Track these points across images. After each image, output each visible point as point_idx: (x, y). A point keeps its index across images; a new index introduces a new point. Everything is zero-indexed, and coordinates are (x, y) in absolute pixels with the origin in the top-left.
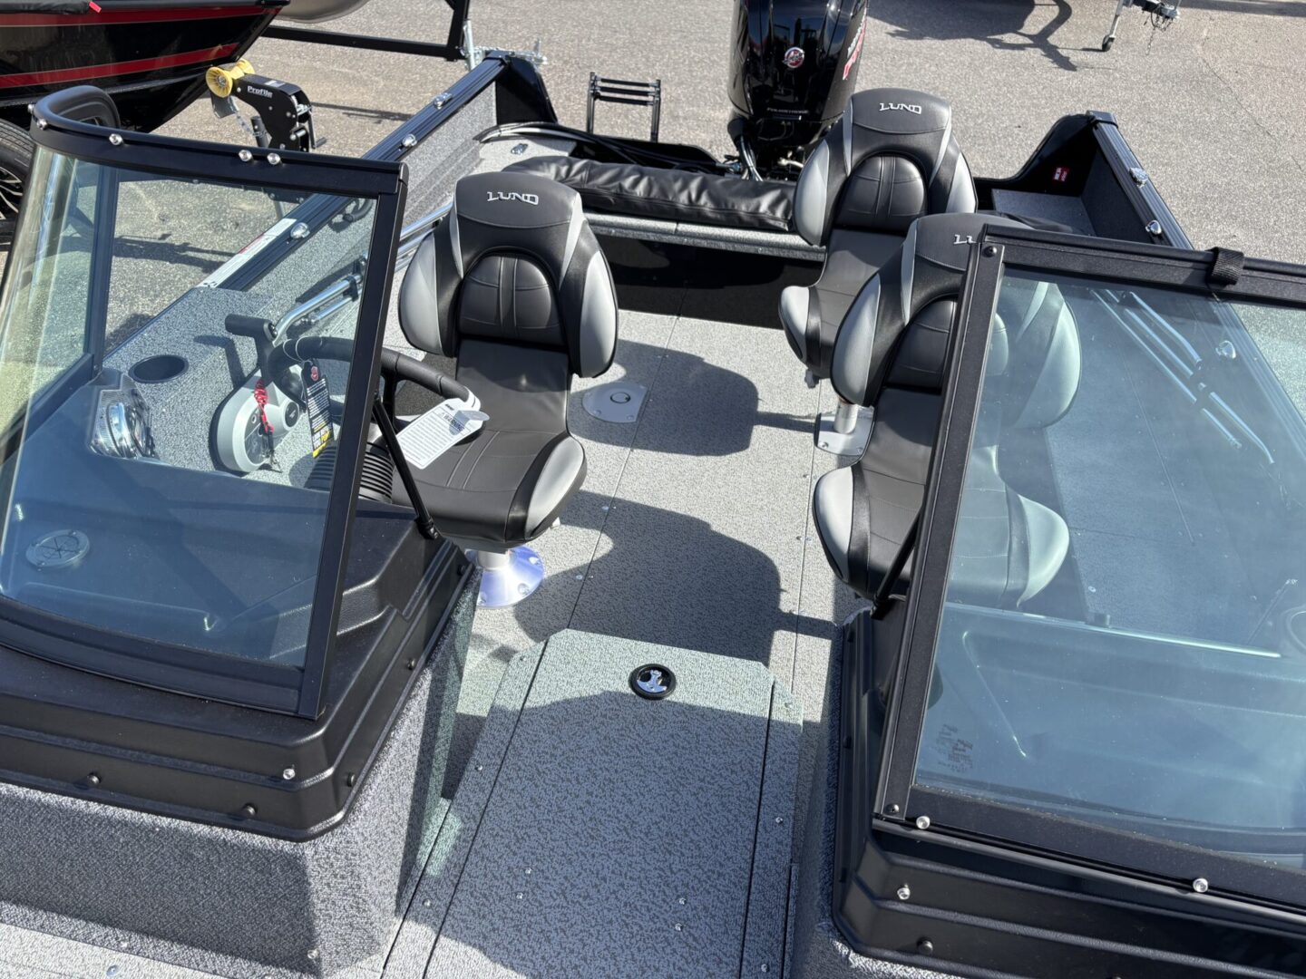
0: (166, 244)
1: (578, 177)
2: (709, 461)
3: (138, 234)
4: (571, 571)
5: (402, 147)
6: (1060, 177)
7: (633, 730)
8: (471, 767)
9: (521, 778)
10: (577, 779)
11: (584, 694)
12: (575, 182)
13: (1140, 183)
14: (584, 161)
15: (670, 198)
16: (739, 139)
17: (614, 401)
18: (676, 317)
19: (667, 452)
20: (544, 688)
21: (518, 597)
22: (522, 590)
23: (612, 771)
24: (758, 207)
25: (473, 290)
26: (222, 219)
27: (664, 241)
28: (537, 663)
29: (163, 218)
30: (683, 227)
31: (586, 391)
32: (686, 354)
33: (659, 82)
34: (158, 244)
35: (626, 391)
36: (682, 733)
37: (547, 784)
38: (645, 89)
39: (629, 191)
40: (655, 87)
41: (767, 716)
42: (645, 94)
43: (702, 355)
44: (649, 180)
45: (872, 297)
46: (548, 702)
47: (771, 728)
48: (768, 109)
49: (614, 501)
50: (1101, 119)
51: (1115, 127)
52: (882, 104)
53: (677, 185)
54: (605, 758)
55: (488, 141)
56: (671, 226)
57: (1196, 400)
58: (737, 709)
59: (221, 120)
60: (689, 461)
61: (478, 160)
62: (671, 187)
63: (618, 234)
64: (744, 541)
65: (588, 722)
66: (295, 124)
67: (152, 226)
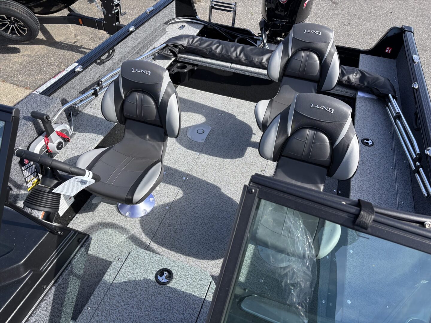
0: (75, 45)
1: (196, 44)
2: (227, 161)
3: (66, 41)
4: (164, 204)
5: (129, 31)
6: (388, 51)
7: (150, 298)
8: (86, 308)
9: (102, 316)
10: (123, 319)
11: (137, 279)
12: (195, 46)
13: (415, 63)
14: (200, 37)
15: (229, 54)
16: (262, 29)
17: (198, 133)
18: (230, 97)
19: (212, 156)
20: (123, 274)
21: (142, 214)
22: (144, 212)
23: (137, 317)
24: (262, 60)
25: (127, 104)
26: (95, 37)
27: (226, 70)
28: (123, 262)
29: (76, 35)
30: (234, 66)
31: (190, 127)
32: (230, 114)
33: (236, 3)
34: (72, 45)
35: (203, 128)
36: (169, 302)
37: (111, 320)
38: (231, 6)
39: (215, 50)
40: (234, 5)
41: (204, 298)
42: (230, 8)
43: (235, 115)
44: (222, 46)
45: (276, 124)
46: (122, 281)
47: (204, 304)
48: (273, 19)
49: (188, 175)
50: (407, 30)
51: (412, 34)
52: (305, 30)
53: (233, 49)
54: (136, 310)
55: (171, 24)
56: (229, 65)
57: (414, 168)
58: (193, 293)
59: (90, 5)
60: (220, 160)
61: (165, 32)
62: (230, 50)
63: (209, 66)
64: (232, 198)
65: (135, 292)
66: (114, 8)
67: (72, 38)
